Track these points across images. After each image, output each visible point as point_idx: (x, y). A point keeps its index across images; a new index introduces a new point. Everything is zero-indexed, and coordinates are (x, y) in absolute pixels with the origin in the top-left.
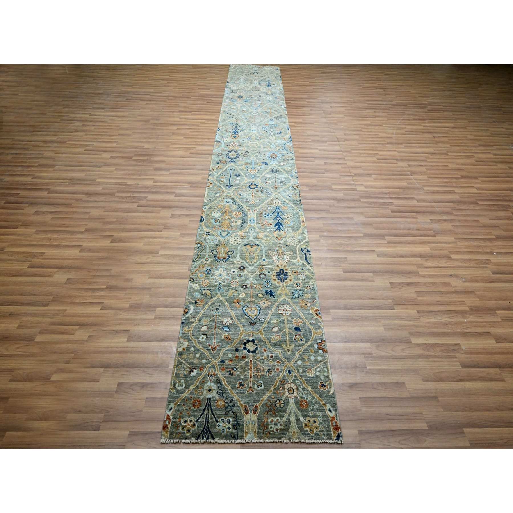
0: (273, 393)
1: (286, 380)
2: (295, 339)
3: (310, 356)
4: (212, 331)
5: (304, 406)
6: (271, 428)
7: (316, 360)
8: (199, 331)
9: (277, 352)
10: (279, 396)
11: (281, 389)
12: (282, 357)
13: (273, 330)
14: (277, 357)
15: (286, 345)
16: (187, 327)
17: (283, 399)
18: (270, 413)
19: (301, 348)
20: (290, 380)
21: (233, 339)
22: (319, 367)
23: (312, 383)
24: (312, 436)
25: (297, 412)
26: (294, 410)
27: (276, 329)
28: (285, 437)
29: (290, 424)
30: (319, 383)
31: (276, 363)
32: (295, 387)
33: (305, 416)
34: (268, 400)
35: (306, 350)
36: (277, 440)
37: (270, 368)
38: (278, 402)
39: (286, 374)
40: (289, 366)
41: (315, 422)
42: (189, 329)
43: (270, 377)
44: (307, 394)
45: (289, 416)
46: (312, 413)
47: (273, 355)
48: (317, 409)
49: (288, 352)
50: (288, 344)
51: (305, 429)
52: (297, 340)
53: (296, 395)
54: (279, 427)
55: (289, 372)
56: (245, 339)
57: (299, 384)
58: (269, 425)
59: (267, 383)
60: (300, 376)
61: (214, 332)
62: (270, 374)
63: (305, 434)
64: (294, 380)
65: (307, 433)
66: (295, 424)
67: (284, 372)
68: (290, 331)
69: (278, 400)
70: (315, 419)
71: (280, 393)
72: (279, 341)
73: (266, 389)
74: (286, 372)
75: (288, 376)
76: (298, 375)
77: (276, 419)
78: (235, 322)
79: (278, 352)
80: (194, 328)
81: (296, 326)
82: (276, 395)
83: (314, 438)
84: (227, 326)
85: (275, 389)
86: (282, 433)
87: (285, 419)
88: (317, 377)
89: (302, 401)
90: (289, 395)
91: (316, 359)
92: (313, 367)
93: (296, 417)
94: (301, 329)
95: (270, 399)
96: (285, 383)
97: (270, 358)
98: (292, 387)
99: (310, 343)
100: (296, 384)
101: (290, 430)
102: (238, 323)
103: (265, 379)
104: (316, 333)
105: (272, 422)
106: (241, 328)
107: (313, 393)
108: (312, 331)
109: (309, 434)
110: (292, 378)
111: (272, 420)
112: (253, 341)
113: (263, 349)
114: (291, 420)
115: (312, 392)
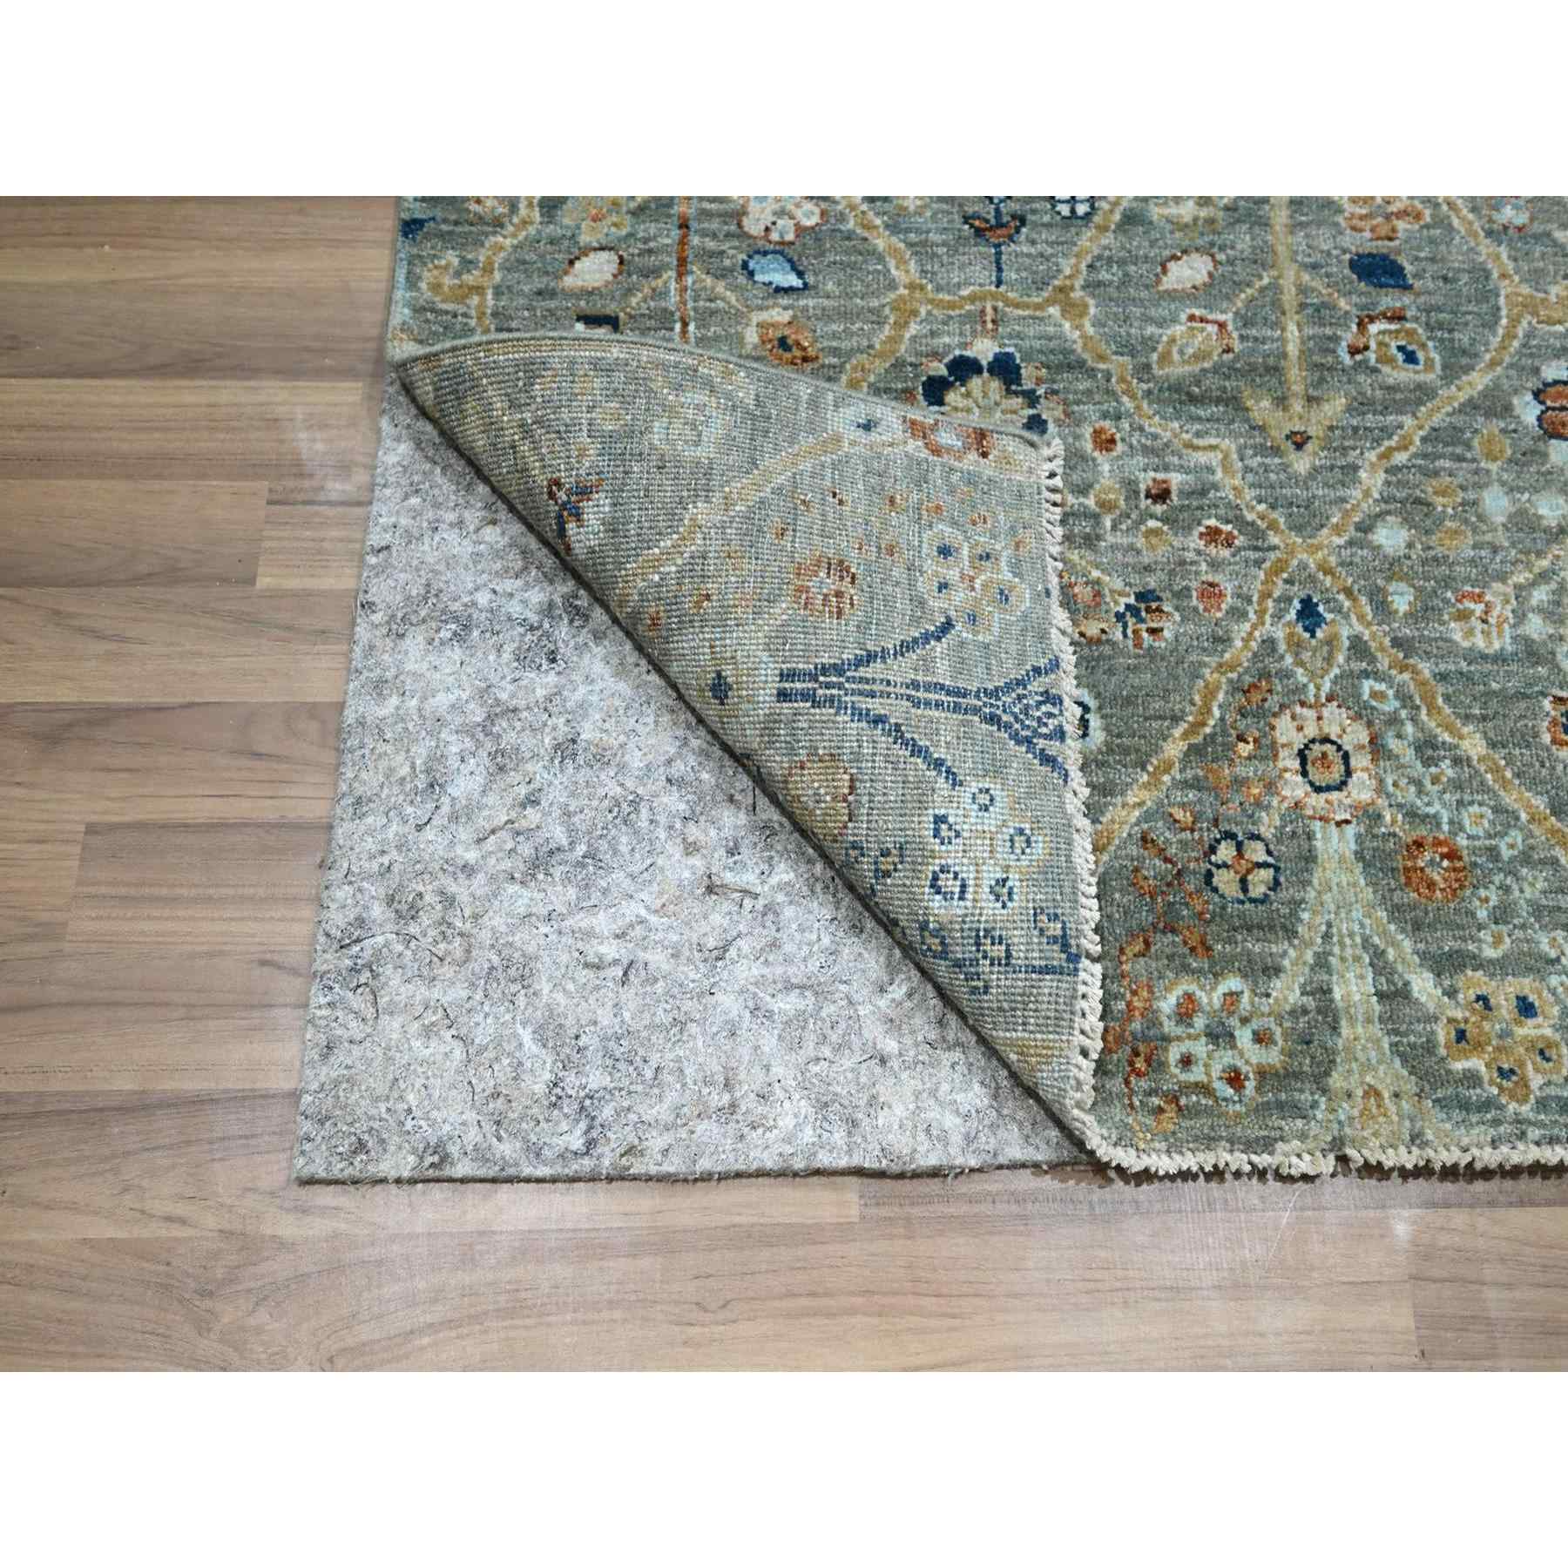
0: (1185, 785)
1: (1286, 675)
2: (1354, 351)
3: (1479, 486)
4: (658, 294)
5: (1431, 885)
6: (1186, 1061)
7: (1523, 522)
8: (551, 294)
9: (1202, 458)
10: (1232, 809)
11: (1245, 749)
12: (1249, 494)
13: (1168, 282)
14: (1203, 493)
15: (1281, 402)
16: (452, 258)
17: (1267, 831)
18: (1162, 942)
19: (1408, 421)
20: (1312, 675)
21: (835, 352)
22: (1543, 577)
23: (1494, 704)
24: (1518, 1120)
25: (1384, 934)
26: (1357, 914)
27: (1189, 272)
28: (1303, 1136)
29: (1335, 1029)
30: (1547, 704)
31: (1194, 541)
32: (1356, 735)
33: (1446, 965)
34: (1145, 840)
35: (1446, 438)
36: (1239, 1160)
37: (1152, 582)
38: (1225, 852)
39: (1280, 634)
40: (1303, 566)
41: (1526, 1008)
42: (468, 279)
43: (1151, 653)
44: (1457, 785)
45: (1322, 962)
46: (1498, 940)
47: (1176, 479)
48: (1537, 910)
49: (1293, 456)
50: (1297, 388)
51: (1459, 1066)
52: (1372, 356)
53: (1366, 796)
54: (1249, 1054)
55: (1308, 612)
56: (935, 355)
57: (1391, 705)
58: (1166, 1039)
59: (1128, 701)
60: (1397, 643)
61: (673, 299)
62: (1152, 631)
63: (1465, 1106)
64: (1350, 679)
65: (1474, 1094)
66: (1376, 1029)
67: (1261, 613)
68: (1316, 284)
69: (1230, 836)
70: (1525, 985)
71: (1240, 783)
72: (1216, 370)
73: (1126, 751)
74: (1278, 616)
75: (1296, 646)
76: (1375, 635)
77: (1222, 988)
78: (842, 218)
79: (1214, 458)
80: (507, 268)
81: (1371, 247)
82: (1208, 798)
83: (1534, 1133)
84: (781, 251)
85: (1195, 752)
86: (1280, 1106)
87: (1287, 991)
88: (1532, 653)
89: (1419, 844)
90: (1316, 801)
91: (1522, 512)
92: (1502, 577)
93: (1377, 972)
94: (1409, 268)
95: (1161, 833)
96: (1273, 702)
97: (1145, 503)
98: (1333, 731)
99: (1478, 381)
100: (1362, 713)
101: (1336, 1081)
102: (869, 227)
103: (1110, 672)
104: (1530, 307)
105: (1185, 1012)
106: (902, 262)
107: (1505, 784)
108: (1505, 288)
109: (1487, 1104)
110: (1329, 660)
111: (1189, 997)
112: (1005, 369)
113: (1087, 431)
114: (1337, 994)
115: (1496, 770)
